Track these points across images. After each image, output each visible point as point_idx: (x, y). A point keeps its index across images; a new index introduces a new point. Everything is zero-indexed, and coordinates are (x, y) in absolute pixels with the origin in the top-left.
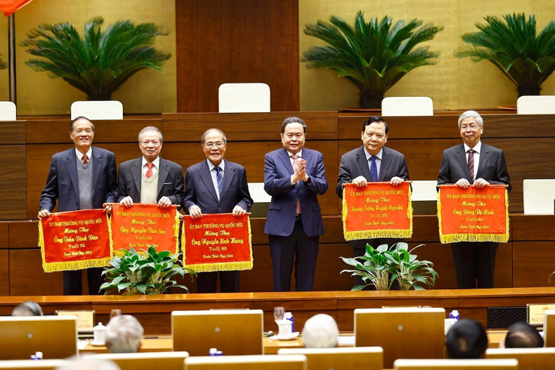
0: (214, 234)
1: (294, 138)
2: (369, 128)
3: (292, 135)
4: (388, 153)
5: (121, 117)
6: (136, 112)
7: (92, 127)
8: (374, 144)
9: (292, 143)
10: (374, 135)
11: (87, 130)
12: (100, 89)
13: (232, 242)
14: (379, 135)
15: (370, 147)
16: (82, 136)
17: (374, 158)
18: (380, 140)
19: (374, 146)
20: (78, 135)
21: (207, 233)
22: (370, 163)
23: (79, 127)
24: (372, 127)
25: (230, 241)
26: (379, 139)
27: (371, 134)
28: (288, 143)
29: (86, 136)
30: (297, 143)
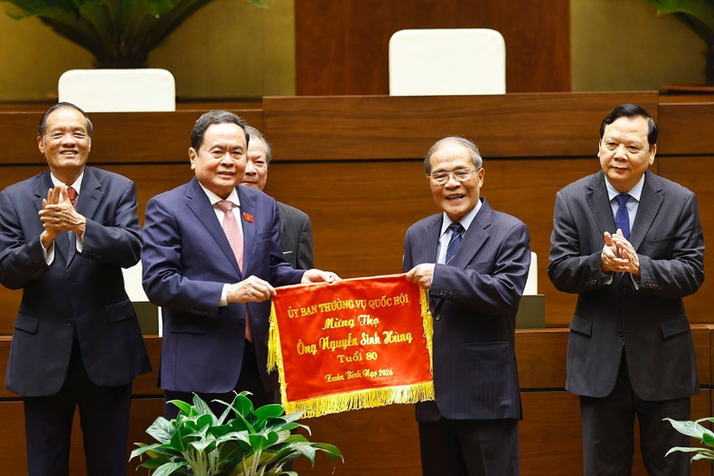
0: (345, 323)
1: (227, 158)
2: (612, 131)
3: (222, 150)
4: (656, 188)
5: (170, 106)
6: (204, 94)
7: (88, 127)
8: (621, 166)
9: (221, 169)
10: (622, 146)
11: (74, 131)
12: (123, 45)
13: (387, 340)
14: (631, 147)
15: (613, 174)
16: (65, 146)
17: (624, 198)
18: (634, 157)
19: (620, 171)
20: (56, 142)
21: (329, 323)
22: (615, 209)
23: (57, 126)
24: (618, 129)
25: (383, 337)
26: (632, 156)
27: (614, 144)
28: (213, 169)
29: (73, 146)
30: (233, 170)
